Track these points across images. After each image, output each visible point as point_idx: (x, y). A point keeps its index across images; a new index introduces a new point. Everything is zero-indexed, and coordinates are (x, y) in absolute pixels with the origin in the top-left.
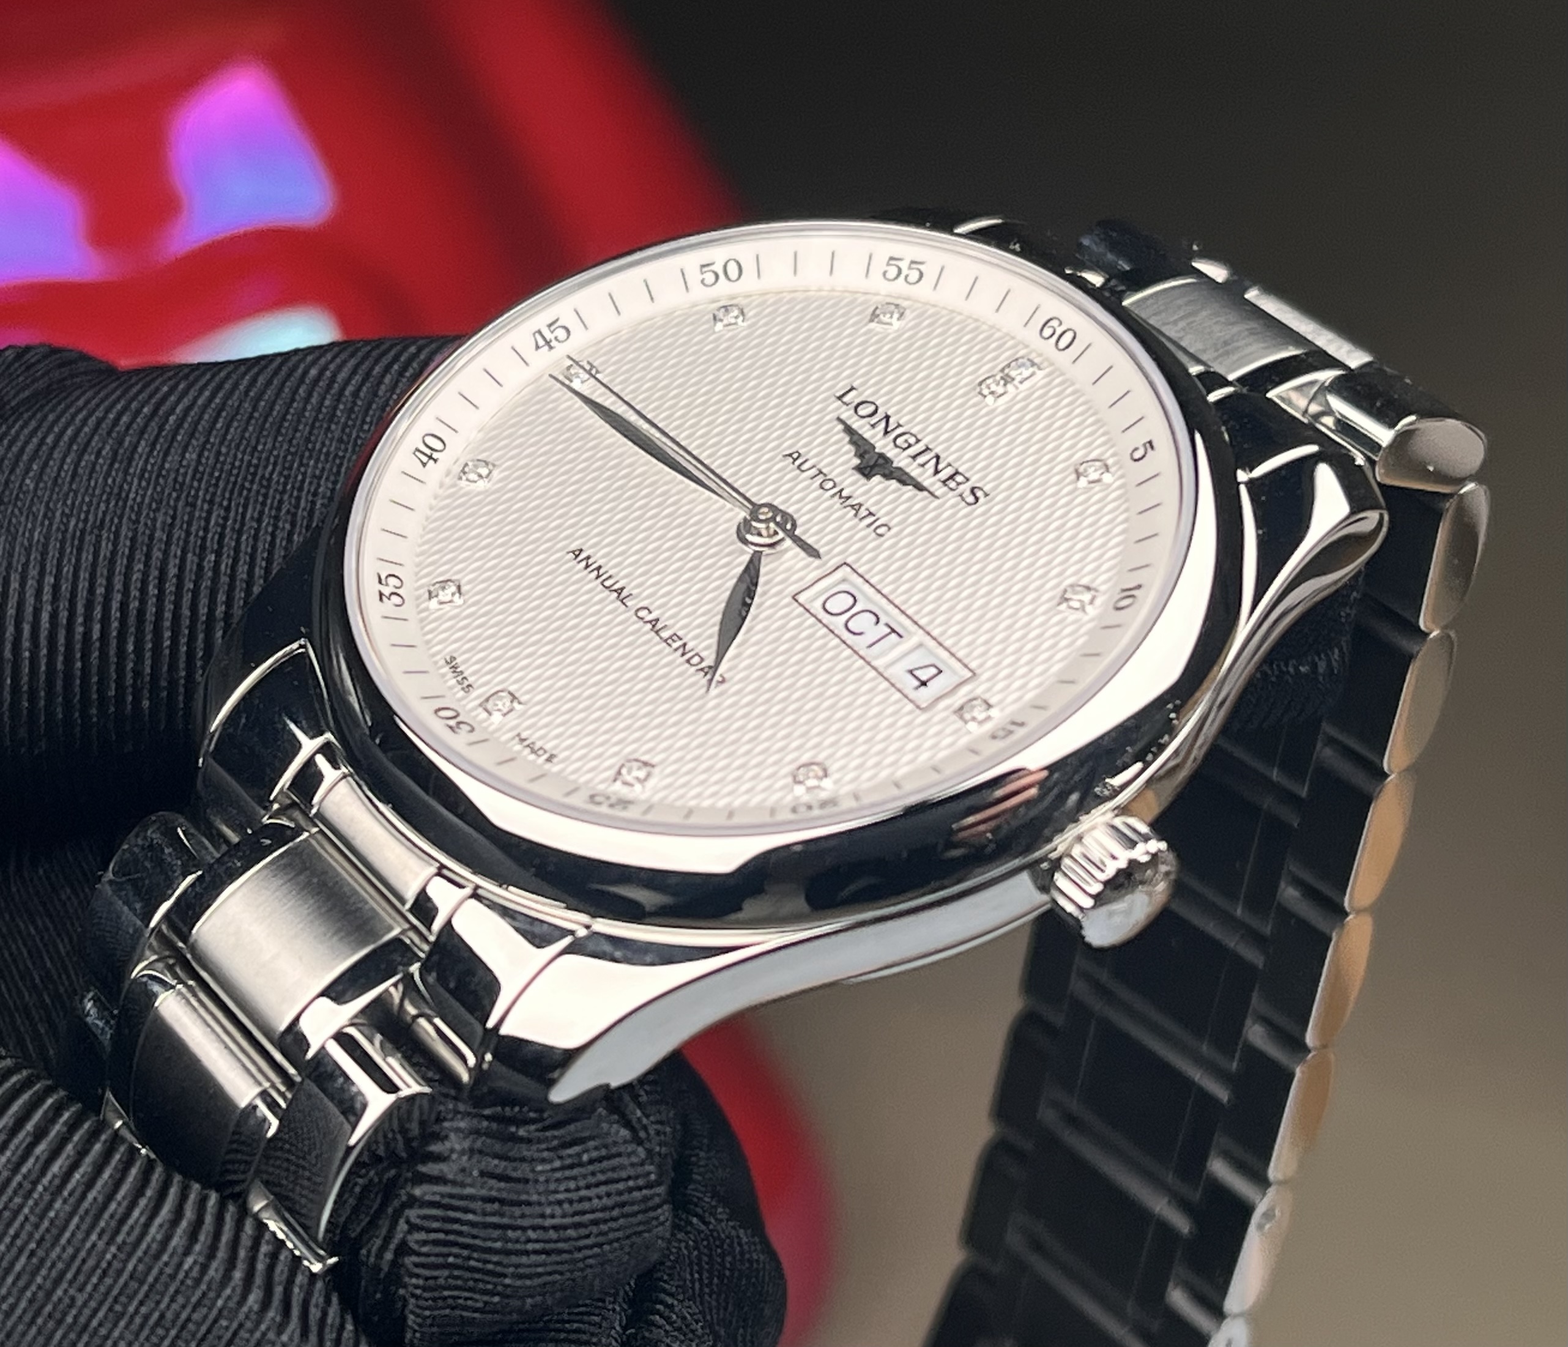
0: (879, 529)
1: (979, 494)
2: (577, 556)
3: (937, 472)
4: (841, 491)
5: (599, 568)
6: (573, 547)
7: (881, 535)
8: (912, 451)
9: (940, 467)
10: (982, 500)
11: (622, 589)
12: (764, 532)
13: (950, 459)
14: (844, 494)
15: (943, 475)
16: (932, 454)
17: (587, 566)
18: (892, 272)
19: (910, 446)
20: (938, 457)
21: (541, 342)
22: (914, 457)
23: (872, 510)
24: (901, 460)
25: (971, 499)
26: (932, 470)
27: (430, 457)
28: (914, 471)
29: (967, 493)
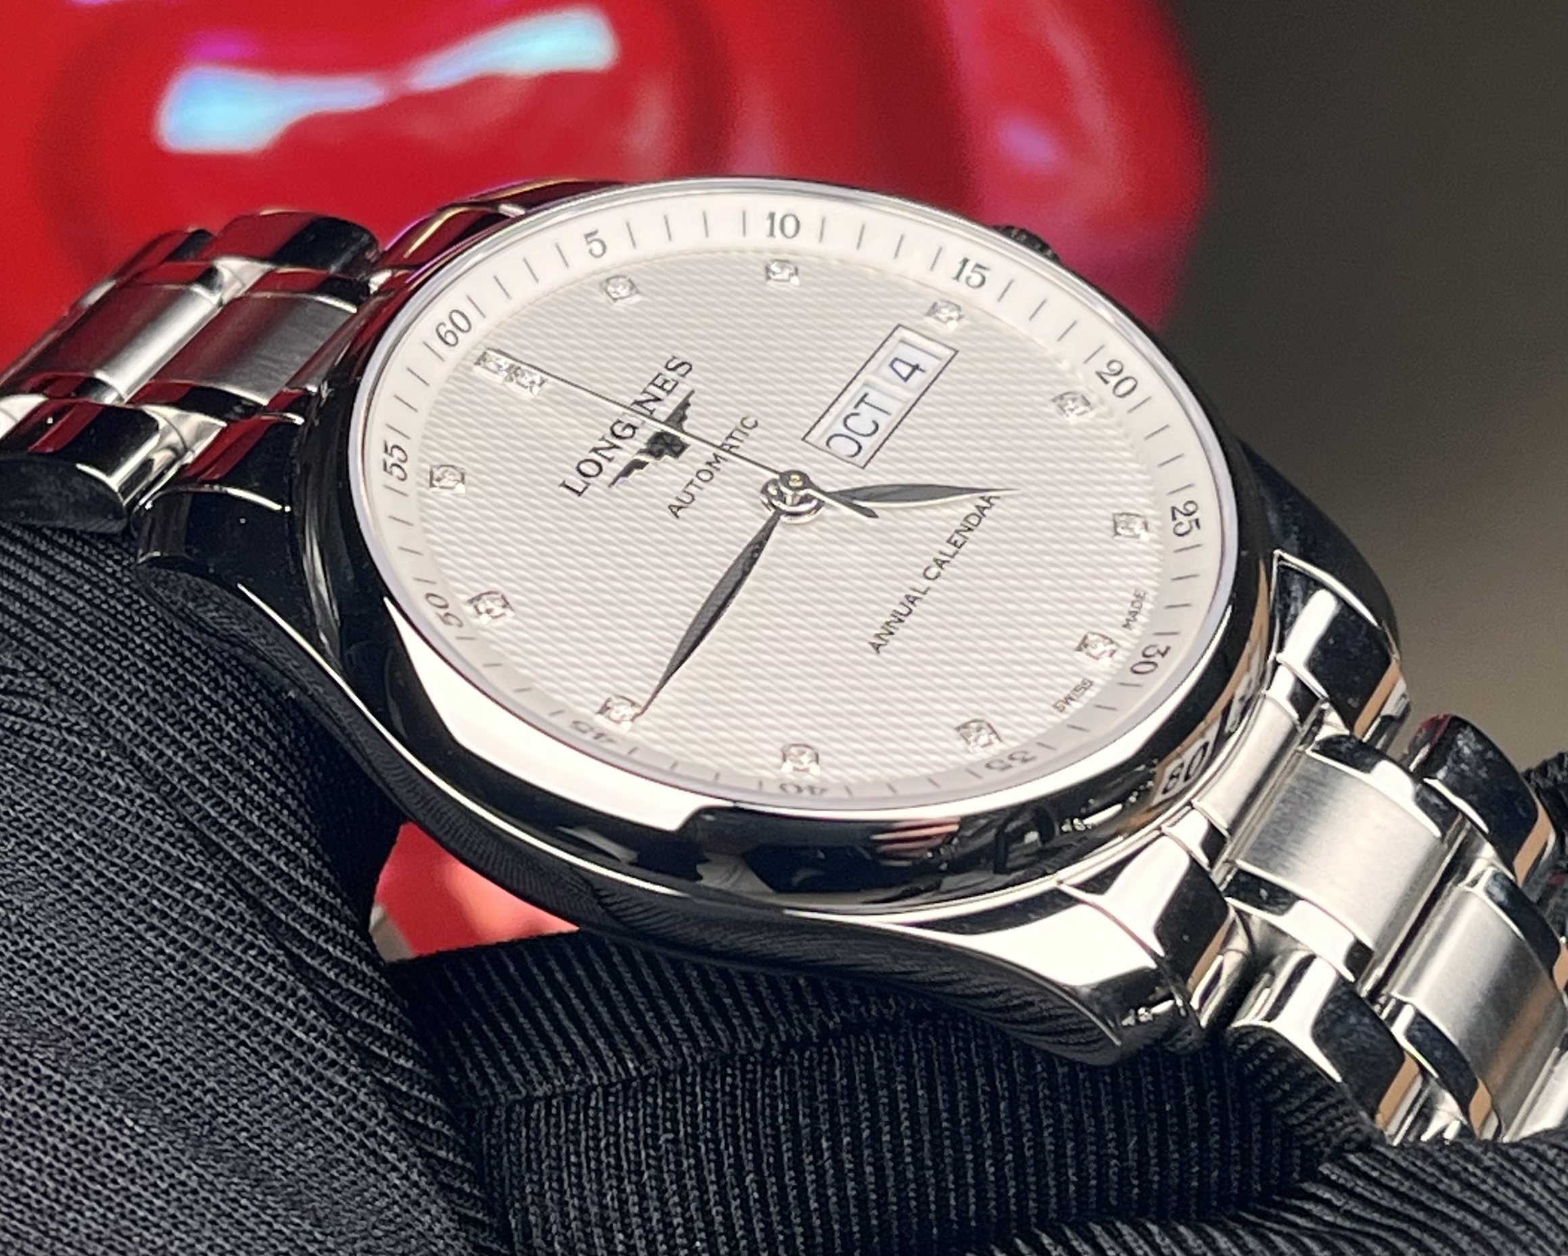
0: (748, 426)
12: (789, 500)
15: (657, 393)
25: (683, 369)
29: (677, 372)
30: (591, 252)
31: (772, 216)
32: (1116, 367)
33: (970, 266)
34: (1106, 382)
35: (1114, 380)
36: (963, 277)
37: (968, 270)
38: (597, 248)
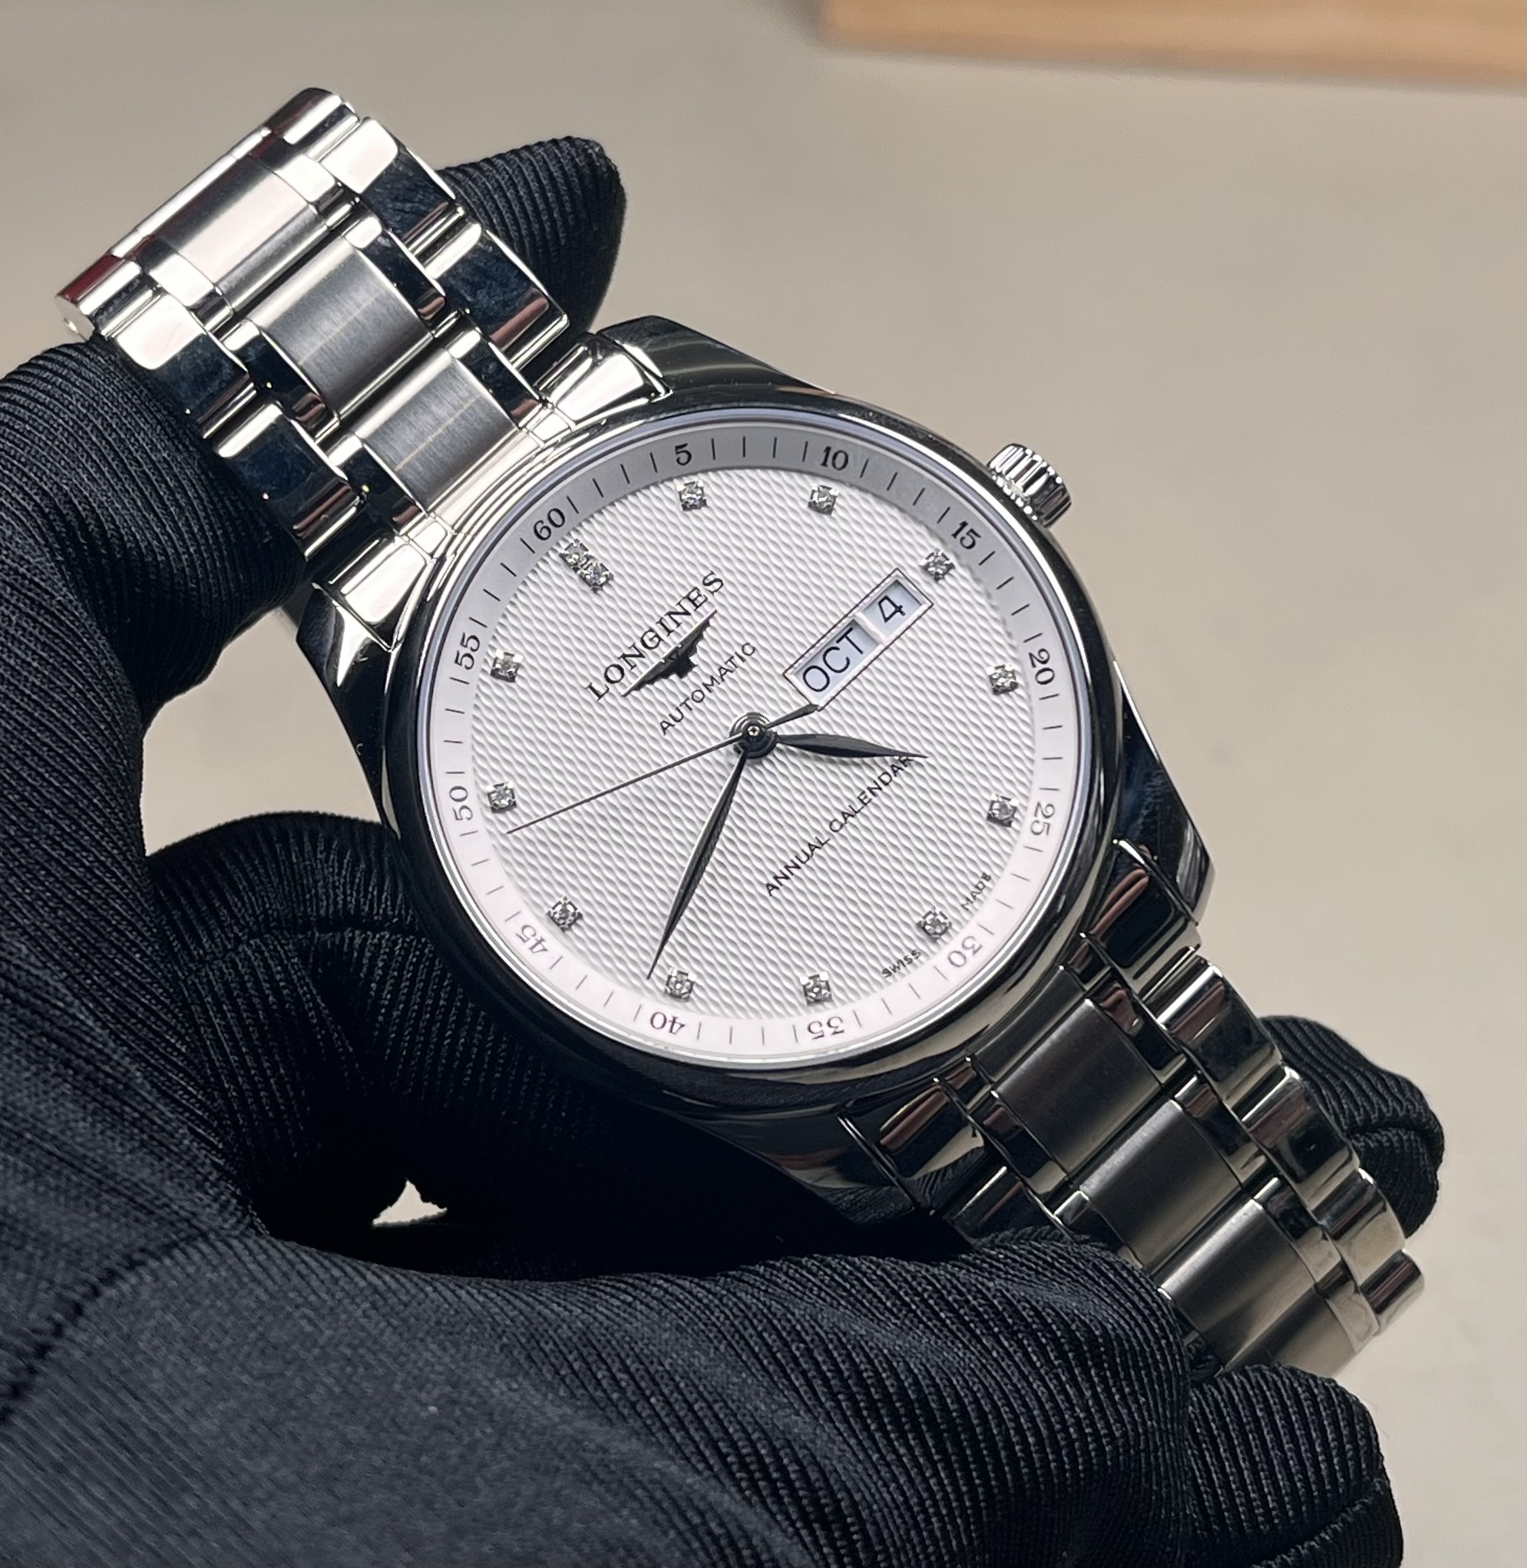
0: (747, 652)
1: (711, 578)
2: (774, 887)
3: (687, 613)
4: (705, 685)
5: (787, 867)
6: (765, 893)
7: (754, 649)
8: (663, 635)
9: (680, 610)
10: (718, 576)
11: (810, 845)
13: (673, 604)
14: (709, 682)
15: (689, 607)
16: (667, 618)
17: (787, 878)
18: (467, 661)
19: (657, 636)
20: (669, 614)
21: (539, 947)
22: (669, 632)
23: (726, 658)
24: (674, 642)
25: (717, 585)
26: (685, 617)
27: (674, 1022)
28: (687, 631)
29: (710, 588)
30: (678, 460)
31: (828, 450)
32: (1044, 655)
33: (967, 529)
34: (1034, 665)
35: (1040, 666)
36: (959, 536)
37: (963, 533)
38: (684, 457)
